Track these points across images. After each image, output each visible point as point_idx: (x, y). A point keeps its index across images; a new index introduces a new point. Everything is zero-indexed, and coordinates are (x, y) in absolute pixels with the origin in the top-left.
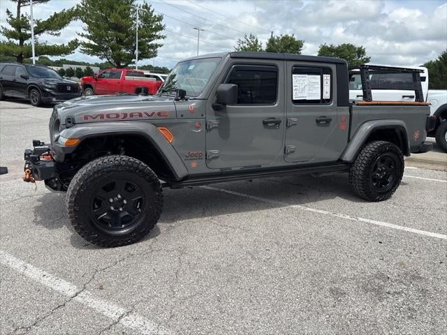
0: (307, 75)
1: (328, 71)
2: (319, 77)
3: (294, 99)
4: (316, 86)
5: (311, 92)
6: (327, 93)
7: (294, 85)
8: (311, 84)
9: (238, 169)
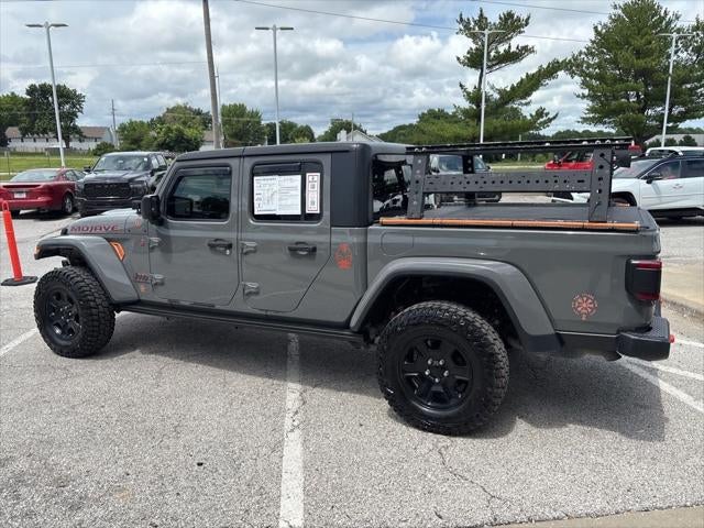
0: (277, 177)
1: (316, 167)
2: (299, 177)
3: (256, 213)
4: (293, 193)
5: (283, 202)
6: (313, 203)
7: (255, 192)
8: (285, 191)
9: (187, 304)
